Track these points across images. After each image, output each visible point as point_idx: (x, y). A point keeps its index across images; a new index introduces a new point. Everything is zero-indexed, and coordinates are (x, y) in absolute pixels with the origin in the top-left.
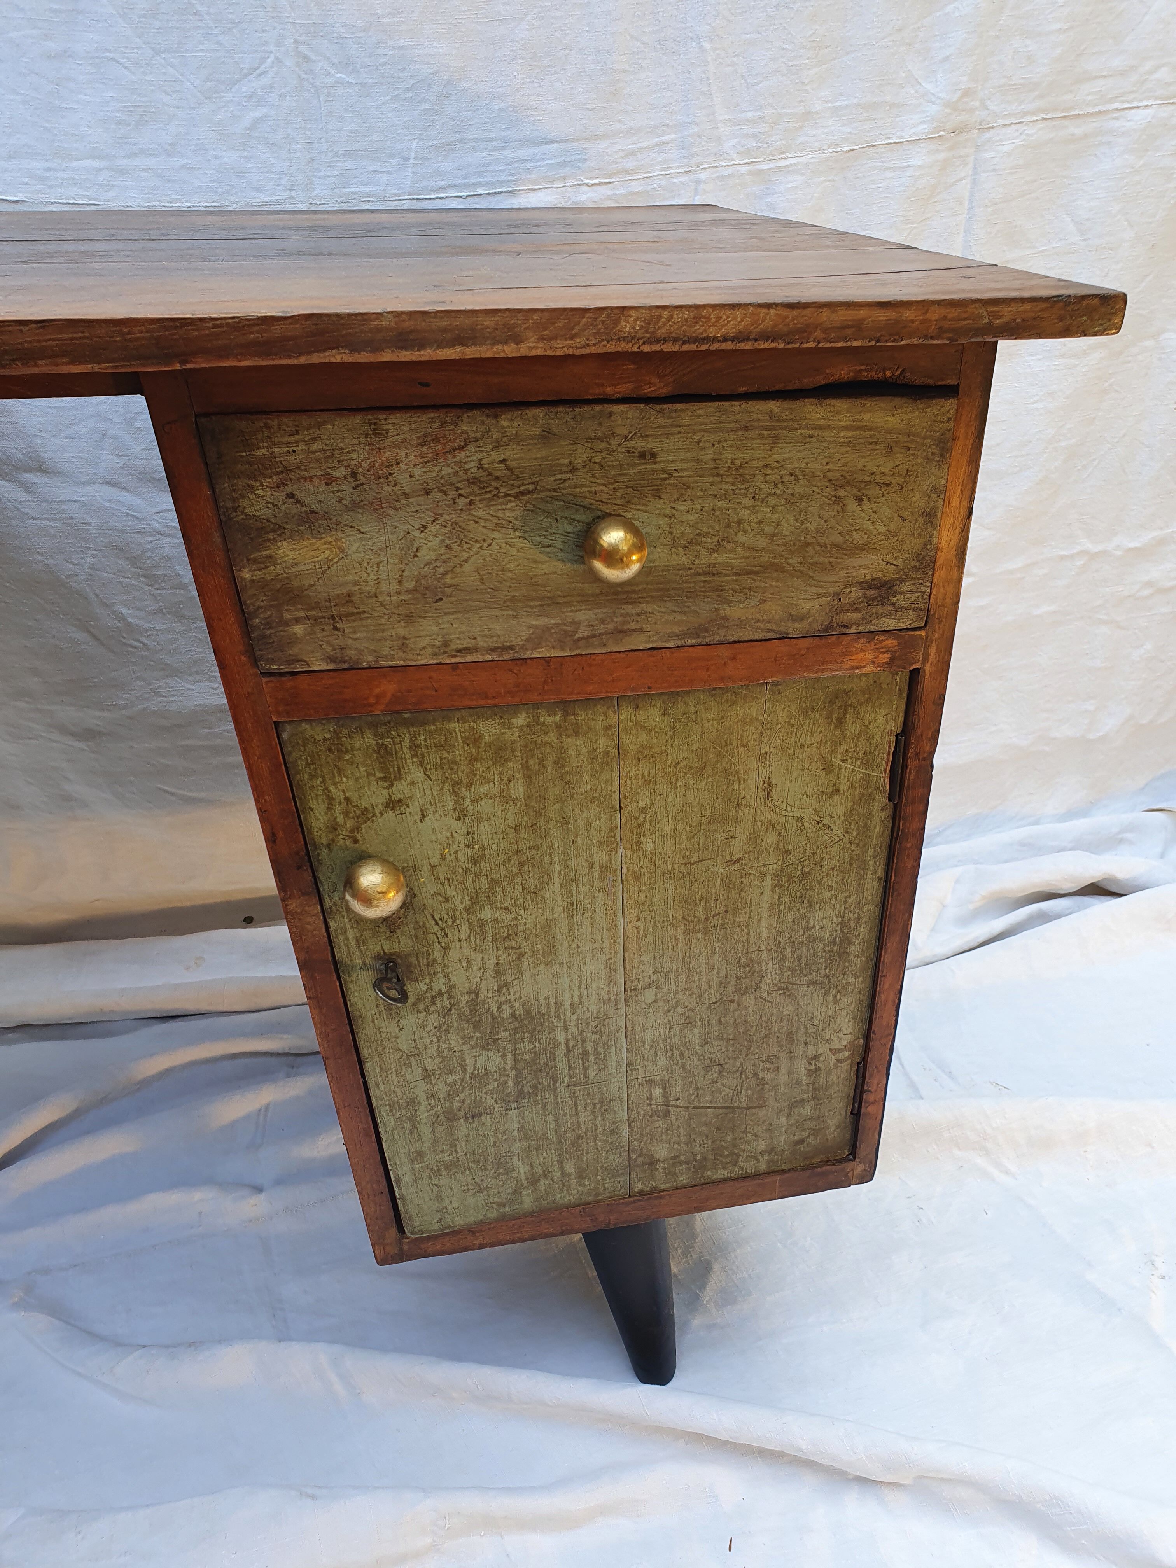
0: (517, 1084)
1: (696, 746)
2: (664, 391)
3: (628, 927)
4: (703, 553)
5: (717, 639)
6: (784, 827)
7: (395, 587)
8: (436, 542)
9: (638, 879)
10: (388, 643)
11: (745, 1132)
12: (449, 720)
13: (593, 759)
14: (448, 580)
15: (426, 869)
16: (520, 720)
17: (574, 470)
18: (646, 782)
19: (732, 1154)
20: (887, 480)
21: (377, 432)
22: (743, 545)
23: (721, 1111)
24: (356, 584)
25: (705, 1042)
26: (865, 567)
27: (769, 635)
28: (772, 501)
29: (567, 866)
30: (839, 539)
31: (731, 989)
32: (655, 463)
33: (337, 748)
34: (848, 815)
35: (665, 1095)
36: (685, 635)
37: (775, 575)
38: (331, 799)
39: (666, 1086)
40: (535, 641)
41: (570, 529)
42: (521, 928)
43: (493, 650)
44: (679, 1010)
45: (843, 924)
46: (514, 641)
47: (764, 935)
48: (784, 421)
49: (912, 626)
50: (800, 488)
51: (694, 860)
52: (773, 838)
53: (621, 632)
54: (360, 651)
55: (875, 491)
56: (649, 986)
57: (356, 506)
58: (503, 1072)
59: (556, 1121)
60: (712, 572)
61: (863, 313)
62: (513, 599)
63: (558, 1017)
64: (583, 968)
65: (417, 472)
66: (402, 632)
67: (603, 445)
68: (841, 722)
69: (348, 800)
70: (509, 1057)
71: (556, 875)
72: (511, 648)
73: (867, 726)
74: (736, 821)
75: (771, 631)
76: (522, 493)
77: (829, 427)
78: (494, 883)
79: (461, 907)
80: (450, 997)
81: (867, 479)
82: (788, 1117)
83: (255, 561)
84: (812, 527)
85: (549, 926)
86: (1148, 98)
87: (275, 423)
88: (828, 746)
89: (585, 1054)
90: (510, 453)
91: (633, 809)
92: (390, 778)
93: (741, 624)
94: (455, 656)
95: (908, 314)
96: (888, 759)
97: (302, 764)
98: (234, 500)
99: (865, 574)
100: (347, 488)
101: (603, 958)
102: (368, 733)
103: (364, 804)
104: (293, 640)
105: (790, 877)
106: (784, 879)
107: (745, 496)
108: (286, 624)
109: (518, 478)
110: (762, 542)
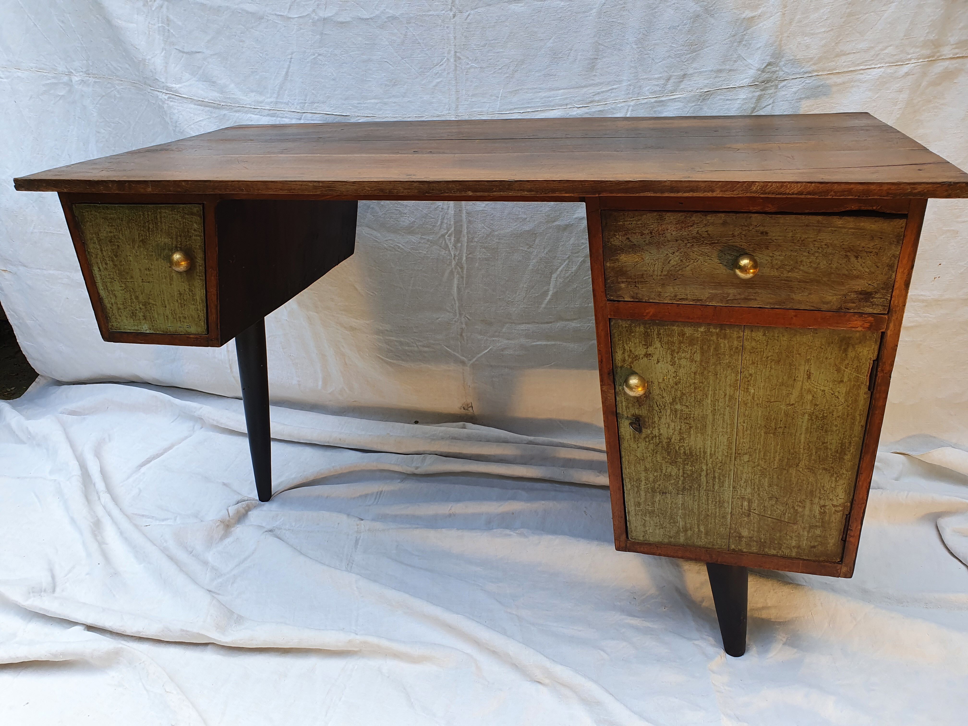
0: (683, 483)
1: (777, 351)
2: (773, 210)
3: (739, 425)
4: (785, 272)
5: (788, 307)
6: (815, 393)
7: (659, 273)
8: (677, 258)
9: (746, 404)
10: (654, 294)
11: (786, 534)
12: (674, 326)
13: (731, 349)
14: (680, 272)
15: (656, 383)
16: (702, 329)
17: (734, 236)
18: (753, 363)
19: (779, 543)
20: (871, 250)
21: (661, 219)
22: (802, 270)
23: (775, 521)
24: (646, 271)
25: (770, 485)
26: (858, 285)
27: (812, 308)
28: (817, 255)
29: (714, 393)
30: (846, 272)
31: (784, 463)
32: (767, 236)
33: (630, 331)
34: (848, 393)
35: (749, 506)
36: (775, 304)
37: (816, 284)
38: (624, 349)
39: (750, 501)
40: (711, 299)
41: (730, 258)
42: (692, 416)
43: (694, 300)
44: (759, 468)
45: (842, 444)
46: (702, 297)
47: (802, 441)
48: (824, 224)
49: (881, 312)
50: (830, 250)
51: (772, 401)
52: (810, 397)
53: (747, 299)
54: (643, 295)
55: (863, 254)
56: (746, 454)
57: (650, 244)
58: (678, 476)
59: (699, 505)
60: (788, 280)
61: (852, 186)
62: (704, 282)
63: (704, 458)
64: (717, 439)
65: (674, 233)
66: (660, 290)
67: (747, 228)
68: (845, 350)
69: (630, 351)
70: (681, 471)
71: (710, 396)
72: (701, 300)
73: (858, 354)
74: (793, 387)
75: (812, 306)
76: (713, 243)
77: (844, 228)
78: (683, 394)
79: (668, 402)
80: (659, 439)
81: (861, 249)
82: (808, 532)
83: (612, 260)
84: (834, 267)
85: (704, 417)
87: (626, 213)
88: (839, 360)
89: (714, 478)
90: (710, 229)
91: (746, 373)
92: (648, 345)
93: (800, 302)
94: (679, 301)
95: (872, 187)
96: (869, 371)
97: (616, 335)
98: (608, 238)
99: (858, 288)
100: (648, 237)
101: (726, 437)
102: (642, 327)
103: (637, 353)
104: (620, 289)
105: (817, 417)
106: (814, 417)
107: (805, 252)
108: (619, 283)
109: (711, 238)
110: (811, 270)
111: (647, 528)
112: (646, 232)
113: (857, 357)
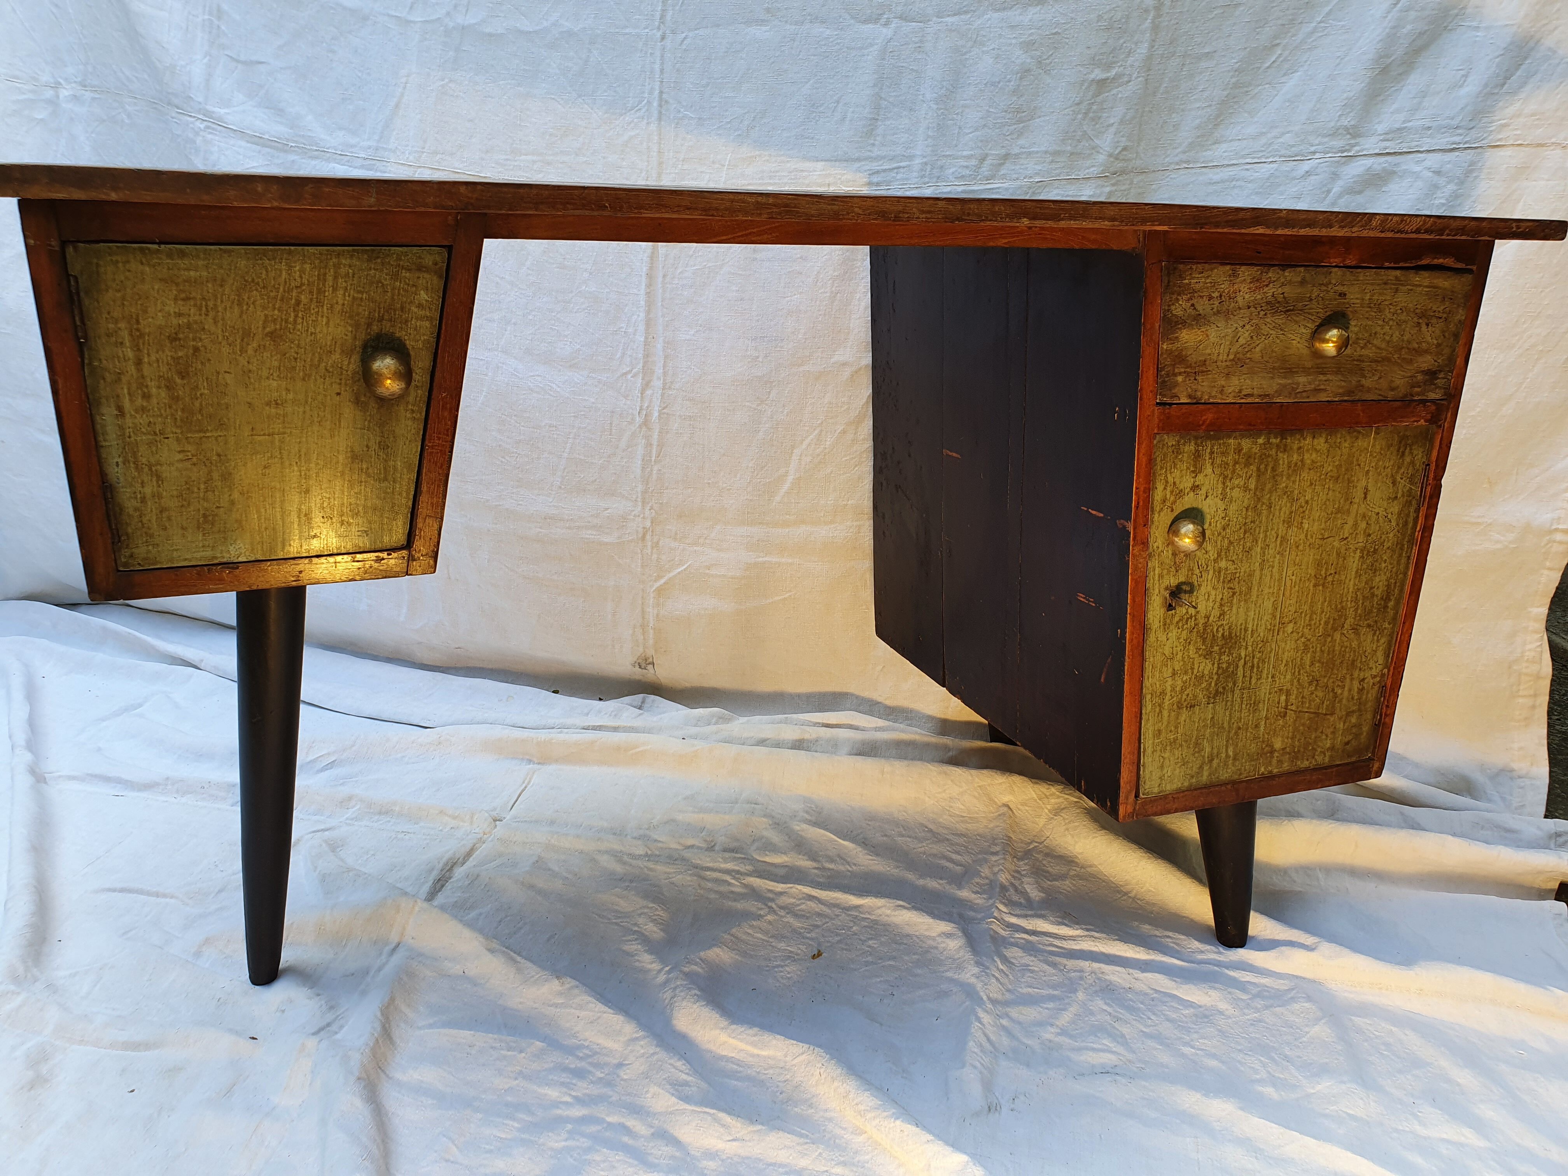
0: (1216, 685)
1: (1337, 463)
2: (1354, 263)
3: (1287, 579)
4: (1358, 349)
5: (1357, 398)
6: (1370, 518)
7: (1225, 357)
8: (1247, 334)
9: (1298, 547)
10: (1216, 389)
11: (1322, 732)
12: (1229, 437)
13: (1290, 467)
14: (1248, 355)
16: (1261, 441)
17: (1311, 300)
18: (1311, 484)
19: (1313, 749)
20: (1440, 315)
21: (1235, 275)
22: (1375, 346)
23: (1312, 716)
24: (1210, 355)
25: (1312, 664)
26: (1425, 362)
27: (1380, 398)
28: (1391, 323)
29: (1266, 536)
30: (1416, 346)
31: (1330, 626)
32: (1345, 299)
33: (1177, 451)
34: (1399, 514)
35: (1287, 701)
36: (1342, 395)
37: (1387, 363)
38: (1167, 482)
39: (1288, 693)
40: (1279, 393)
41: (1304, 331)
42: (1238, 575)
43: (1260, 396)
44: (1303, 639)
45: (1388, 586)
46: (1270, 392)
47: (1351, 590)
48: (1401, 281)
49: (1442, 398)
50: (1403, 317)
51: (1326, 537)
52: (1363, 525)
53: (1317, 390)
54: (1203, 393)
55: (1434, 321)
56: (1291, 621)
57: (1218, 312)
58: (1211, 676)
59: (1230, 715)
60: (1360, 360)
62: (1274, 368)
63: (1244, 639)
64: (1262, 605)
65: (1247, 296)
66: (1223, 383)
67: (1325, 288)
68: (1403, 454)
69: (1174, 483)
70: (1216, 665)
71: (1260, 541)
72: (1268, 395)
73: (1414, 458)
74: (1348, 512)
75: (1380, 395)
76: (1288, 311)
77: (1420, 286)
78: (1231, 543)
79: (1212, 558)
80: (1196, 619)
81: (1432, 314)
82: (1344, 723)
83: (1171, 340)
84: (1405, 338)
85: (1251, 575)
86: (1274, 156)
87: (1194, 267)
88: (1395, 469)
89: (1253, 667)
90: (1286, 289)
91: (1302, 500)
92: (1196, 472)
93: (1369, 390)
94: (1242, 399)
96: (1421, 478)
97: (1159, 459)
98: (1169, 306)
99: (1425, 366)
100: (1217, 303)
101: (1272, 600)
102: (1193, 443)
103: (1182, 487)
104: (1176, 384)
105: (1368, 552)
106: (1365, 553)
107: (1380, 319)
108: (1175, 375)
109: (1287, 303)
110: (1383, 345)
111: (1165, 771)
112: (1216, 295)
113: (1412, 463)
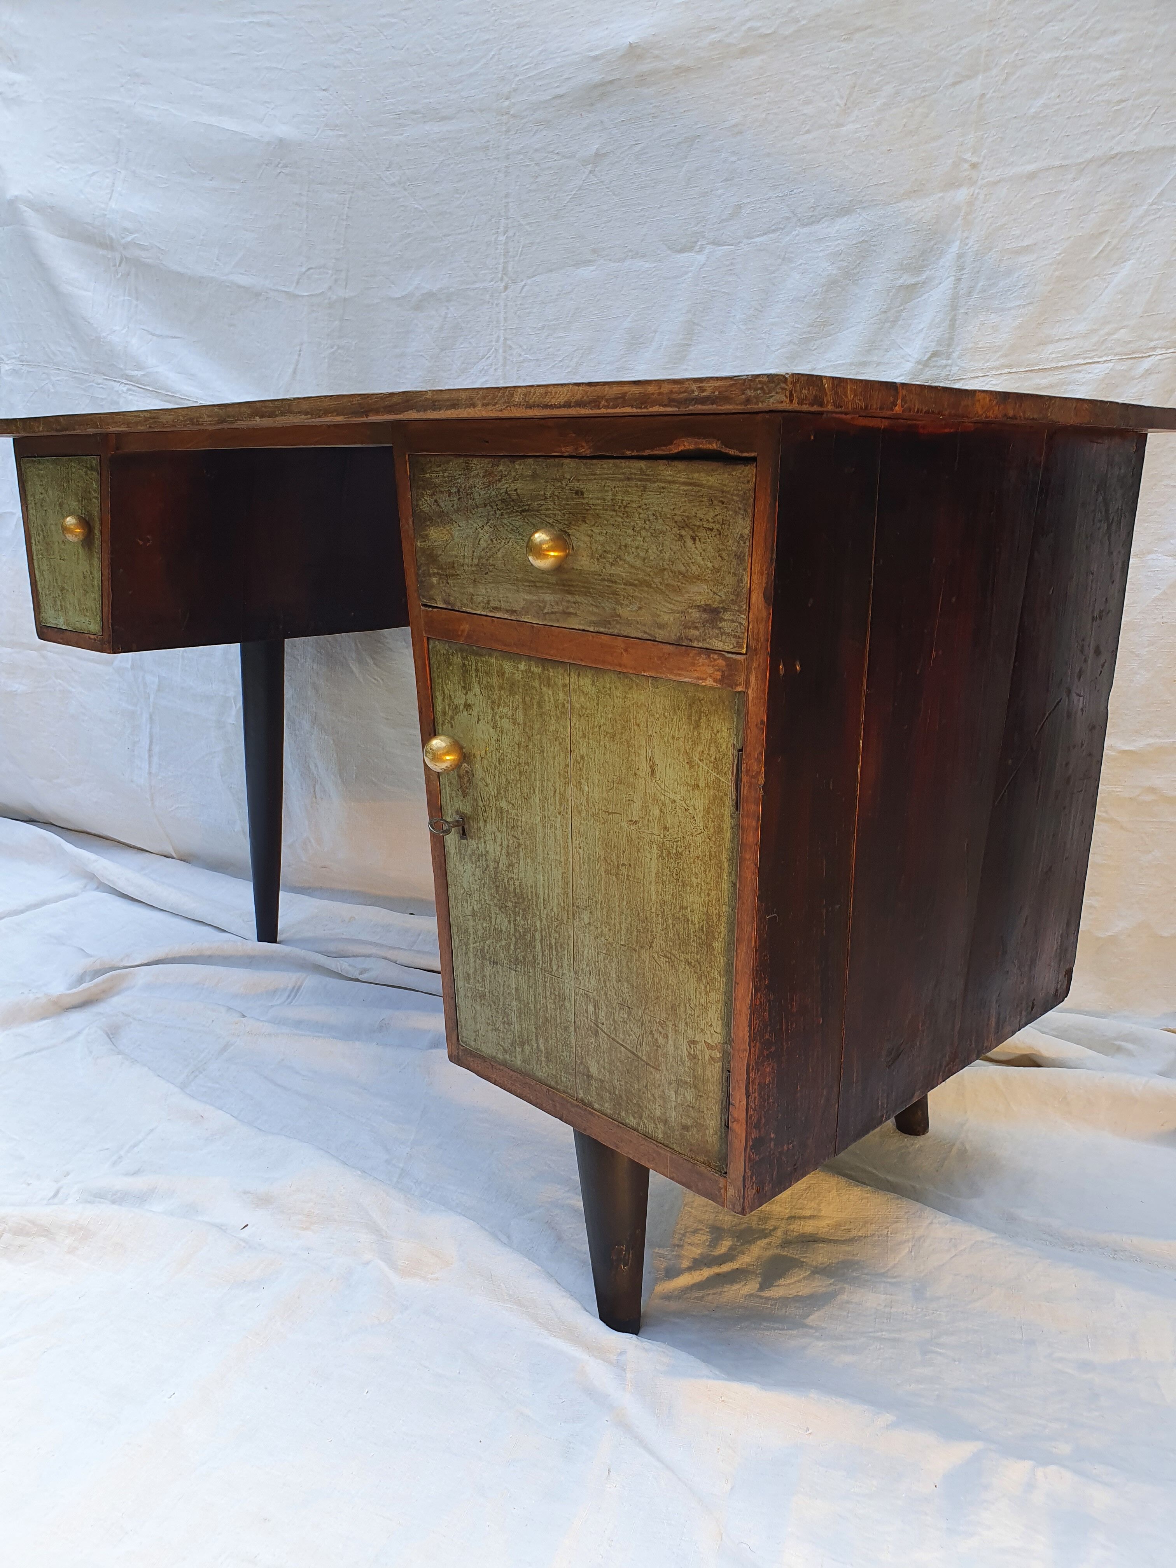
0: (515, 949)
1: (610, 716)
2: (588, 453)
3: (574, 850)
4: (607, 565)
5: (616, 632)
6: (663, 804)
7: (470, 561)
8: (487, 536)
9: (580, 813)
10: (466, 597)
11: (647, 1087)
12: (491, 656)
13: (557, 707)
14: (491, 561)
15: (479, 758)
16: (522, 666)
17: (546, 499)
18: (584, 736)
19: (638, 1105)
20: (711, 525)
21: (468, 468)
22: (628, 563)
23: (630, 1055)
24: (456, 557)
25: (619, 980)
26: (700, 594)
27: (645, 636)
28: (644, 533)
29: (543, 785)
30: (683, 568)
31: (634, 938)
32: (583, 499)
33: (448, 661)
34: (707, 811)
35: (596, 1015)
36: (599, 624)
37: (646, 589)
39: (596, 1006)
40: (526, 611)
42: (520, 824)
43: (509, 611)
44: (603, 940)
45: (708, 916)
46: (517, 608)
47: (654, 897)
50: (659, 525)
51: (610, 811)
52: (657, 811)
53: (566, 614)
54: (456, 599)
55: (702, 534)
56: (586, 908)
57: (458, 510)
59: (535, 996)
60: (612, 579)
62: (517, 579)
63: (536, 905)
64: (550, 873)
65: (482, 493)
66: (472, 591)
67: (559, 484)
68: (697, 725)
71: (537, 789)
72: (516, 612)
73: (716, 735)
74: (634, 787)
75: (645, 632)
76: (523, 511)
77: (674, 482)
78: (508, 782)
79: (493, 793)
80: (486, 860)
81: (698, 523)
82: (677, 1093)
83: (422, 537)
84: (667, 556)
85: (533, 829)
87: (433, 459)
88: (690, 743)
89: (551, 947)
90: (519, 485)
91: (577, 754)
92: (466, 688)
93: (629, 623)
94: (492, 611)
96: (733, 770)
97: (435, 667)
99: (701, 600)
100: (456, 499)
101: (560, 870)
102: (459, 655)
104: (432, 586)
105: (669, 853)
106: (665, 853)
107: (629, 527)
108: (430, 575)
109: (522, 501)
110: (639, 563)
111: (479, 1026)
112: (454, 490)
113: (713, 741)
